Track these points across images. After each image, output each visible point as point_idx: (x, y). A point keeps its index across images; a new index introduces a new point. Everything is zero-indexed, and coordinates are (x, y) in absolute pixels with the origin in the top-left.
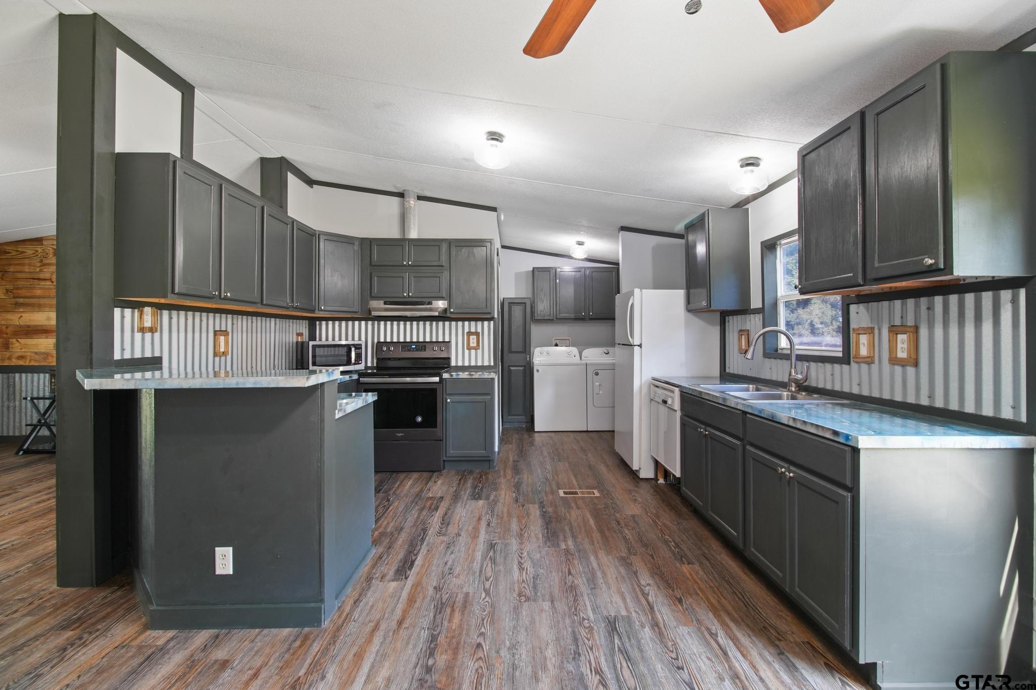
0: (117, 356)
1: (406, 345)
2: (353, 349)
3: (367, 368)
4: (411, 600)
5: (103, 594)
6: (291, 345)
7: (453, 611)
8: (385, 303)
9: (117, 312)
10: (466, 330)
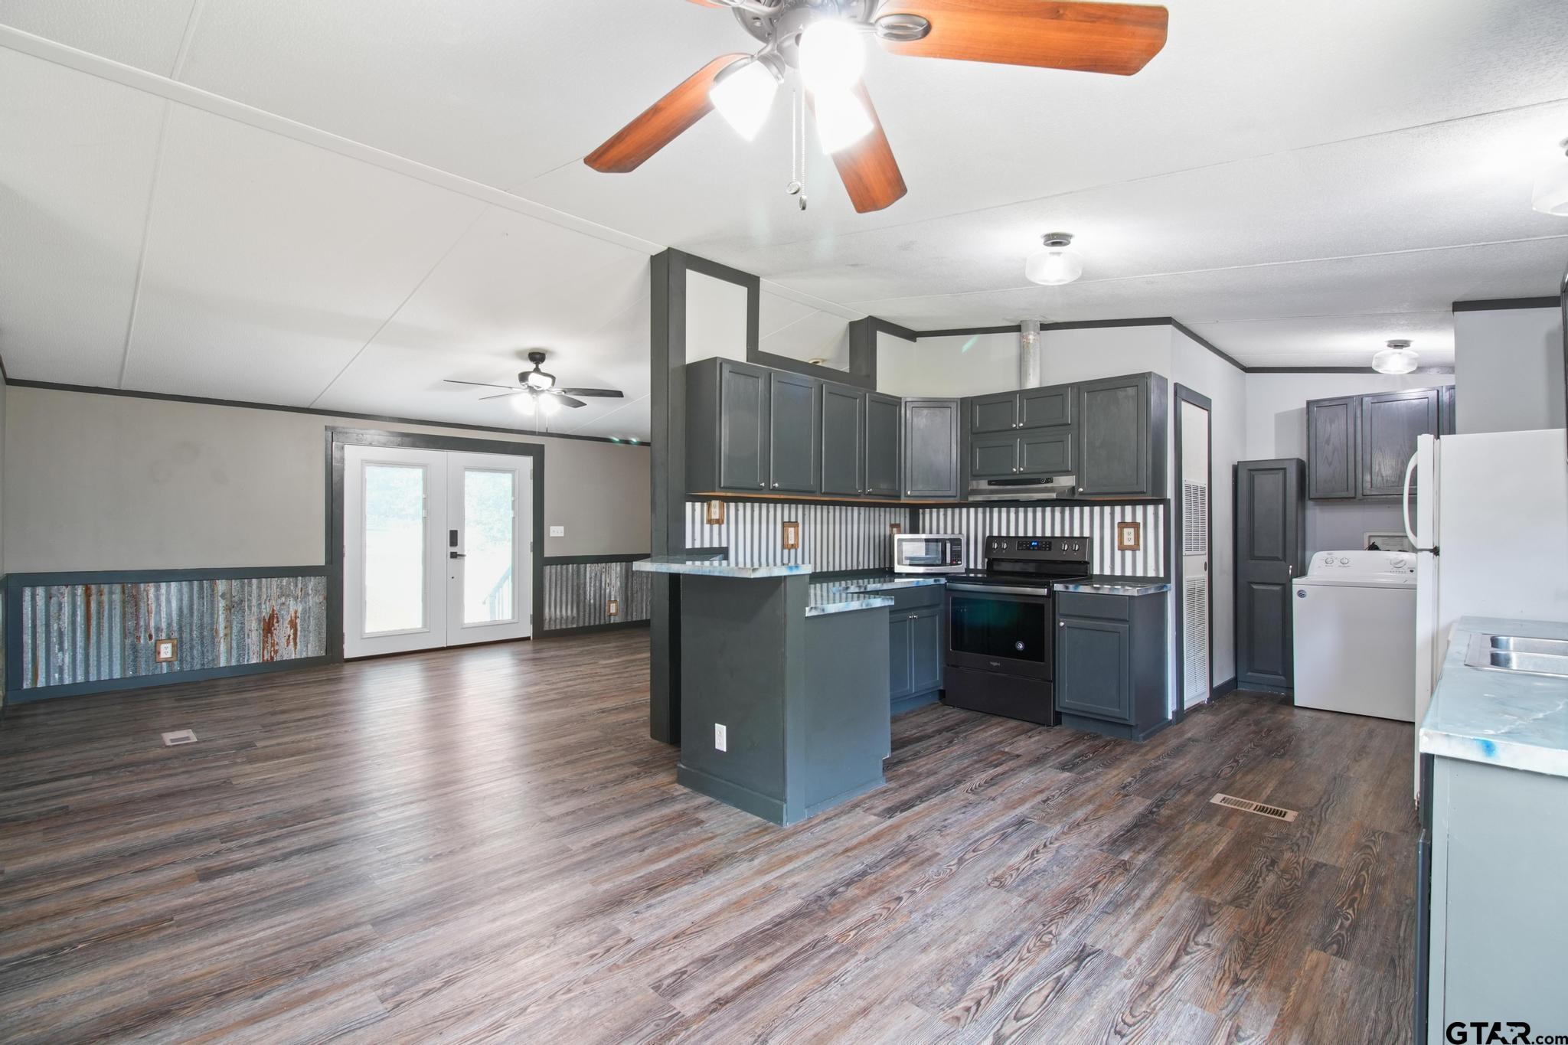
0: (688, 545)
1: (1024, 542)
2: (948, 545)
3: (968, 570)
4: (876, 837)
5: (670, 751)
6: (882, 538)
7: (906, 862)
8: (990, 483)
9: (689, 505)
10: (1118, 519)
